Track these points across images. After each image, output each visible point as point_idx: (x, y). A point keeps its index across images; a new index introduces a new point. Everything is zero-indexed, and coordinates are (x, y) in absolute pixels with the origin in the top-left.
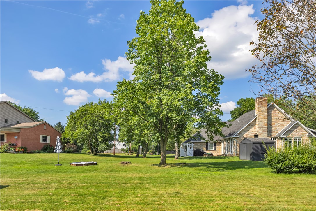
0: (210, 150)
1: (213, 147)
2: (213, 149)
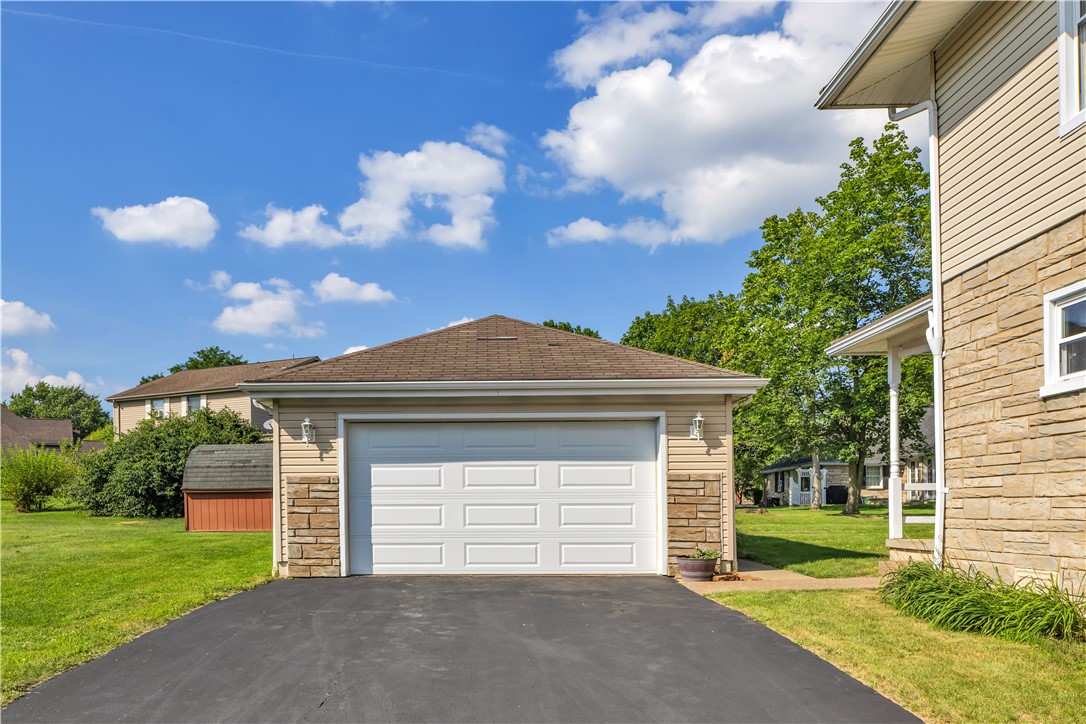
0: (872, 487)
1: (878, 478)
2: (878, 485)
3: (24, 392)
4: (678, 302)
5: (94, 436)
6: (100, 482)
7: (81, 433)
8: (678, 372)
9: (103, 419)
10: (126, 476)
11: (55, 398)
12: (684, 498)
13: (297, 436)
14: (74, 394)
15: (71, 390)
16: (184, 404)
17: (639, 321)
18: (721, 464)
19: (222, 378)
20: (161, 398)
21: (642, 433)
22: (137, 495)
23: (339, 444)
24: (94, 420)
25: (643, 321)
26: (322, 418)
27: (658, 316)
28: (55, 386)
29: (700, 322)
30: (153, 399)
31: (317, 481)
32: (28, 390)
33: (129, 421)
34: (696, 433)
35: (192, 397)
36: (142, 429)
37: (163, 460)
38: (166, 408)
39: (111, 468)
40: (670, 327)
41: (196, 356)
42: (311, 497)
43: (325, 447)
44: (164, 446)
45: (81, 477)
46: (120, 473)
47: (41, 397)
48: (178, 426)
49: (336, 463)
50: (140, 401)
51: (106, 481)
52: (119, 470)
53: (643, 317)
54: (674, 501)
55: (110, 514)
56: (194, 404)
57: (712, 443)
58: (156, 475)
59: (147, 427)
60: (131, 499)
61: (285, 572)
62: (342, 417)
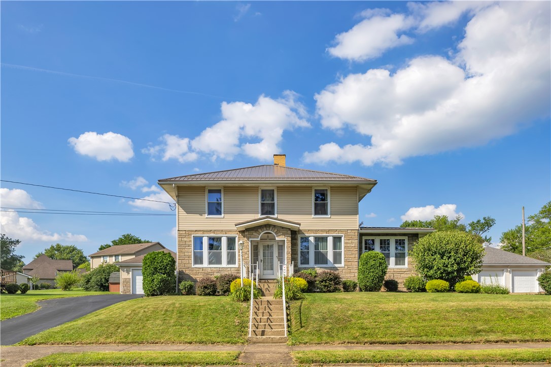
3: (51, 248)
5: (80, 266)
6: (88, 282)
7: (76, 266)
9: (84, 259)
10: (95, 280)
11: (64, 250)
13: (124, 271)
14: (72, 249)
15: (71, 247)
16: (114, 258)
19: (126, 249)
20: (107, 256)
22: (98, 285)
23: (131, 273)
24: (80, 260)
26: (128, 269)
28: (64, 245)
30: (103, 256)
31: (127, 279)
32: (53, 247)
33: (96, 264)
35: (116, 256)
36: (100, 267)
37: (105, 276)
38: (108, 259)
39: (91, 278)
41: (121, 237)
42: (126, 281)
43: (128, 273)
44: (106, 272)
45: (82, 281)
46: (93, 279)
47: (58, 250)
48: (110, 266)
49: (130, 276)
50: (100, 257)
51: (89, 281)
52: (93, 278)
55: (90, 290)
56: (117, 258)
58: (103, 280)
59: (101, 267)
60: (96, 286)
61: (122, 293)
62: (131, 269)
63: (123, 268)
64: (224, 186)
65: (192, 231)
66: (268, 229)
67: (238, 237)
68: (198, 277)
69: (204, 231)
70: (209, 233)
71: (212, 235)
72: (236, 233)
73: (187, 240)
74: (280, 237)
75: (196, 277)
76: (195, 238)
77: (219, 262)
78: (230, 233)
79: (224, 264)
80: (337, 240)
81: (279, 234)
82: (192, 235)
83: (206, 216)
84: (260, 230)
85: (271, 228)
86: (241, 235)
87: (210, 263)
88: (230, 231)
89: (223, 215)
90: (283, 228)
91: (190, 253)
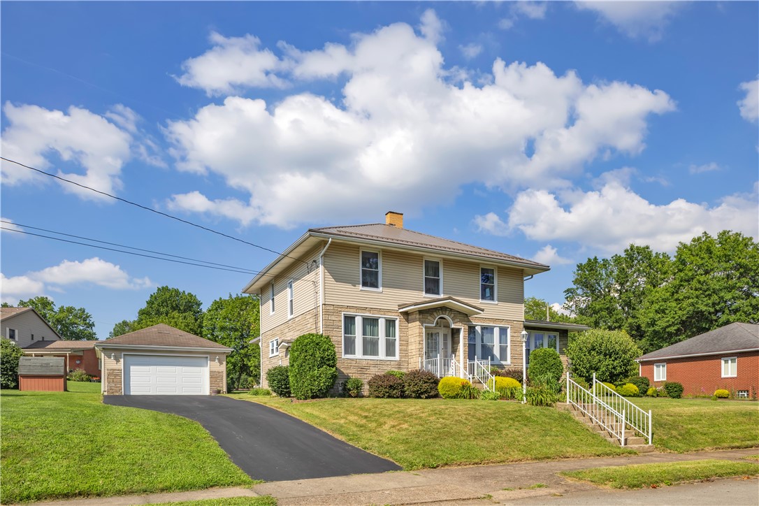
4: (234, 296)
8: (212, 346)
12: (214, 376)
13: (110, 358)
17: (216, 302)
18: (223, 368)
21: (204, 360)
23: (122, 360)
25: (218, 302)
26: (118, 353)
27: (225, 301)
29: (244, 307)
31: (115, 370)
34: (217, 361)
40: (230, 308)
42: (113, 374)
43: (118, 361)
49: (121, 365)
53: (218, 300)
54: (211, 377)
57: (221, 363)
61: (106, 394)
62: (123, 353)
63: (108, 352)
64: (382, 249)
65: (342, 307)
66: (444, 312)
67: (398, 319)
68: (350, 371)
69: (357, 308)
70: (364, 311)
71: (367, 314)
72: (397, 314)
73: (336, 319)
74: (457, 324)
75: (348, 371)
76: (346, 318)
77: (375, 352)
78: (390, 314)
79: (382, 355)
80: (503, 331)
81: (456, 320)
82: (343, 313)
83: (360, 287)
84: (435, 314)
85: (448, 312)
86: (402, 317)
87: (365, 353)
88: (389, 311)
89: (381, 289)
90: (460, 313)
91: (339, 338)
